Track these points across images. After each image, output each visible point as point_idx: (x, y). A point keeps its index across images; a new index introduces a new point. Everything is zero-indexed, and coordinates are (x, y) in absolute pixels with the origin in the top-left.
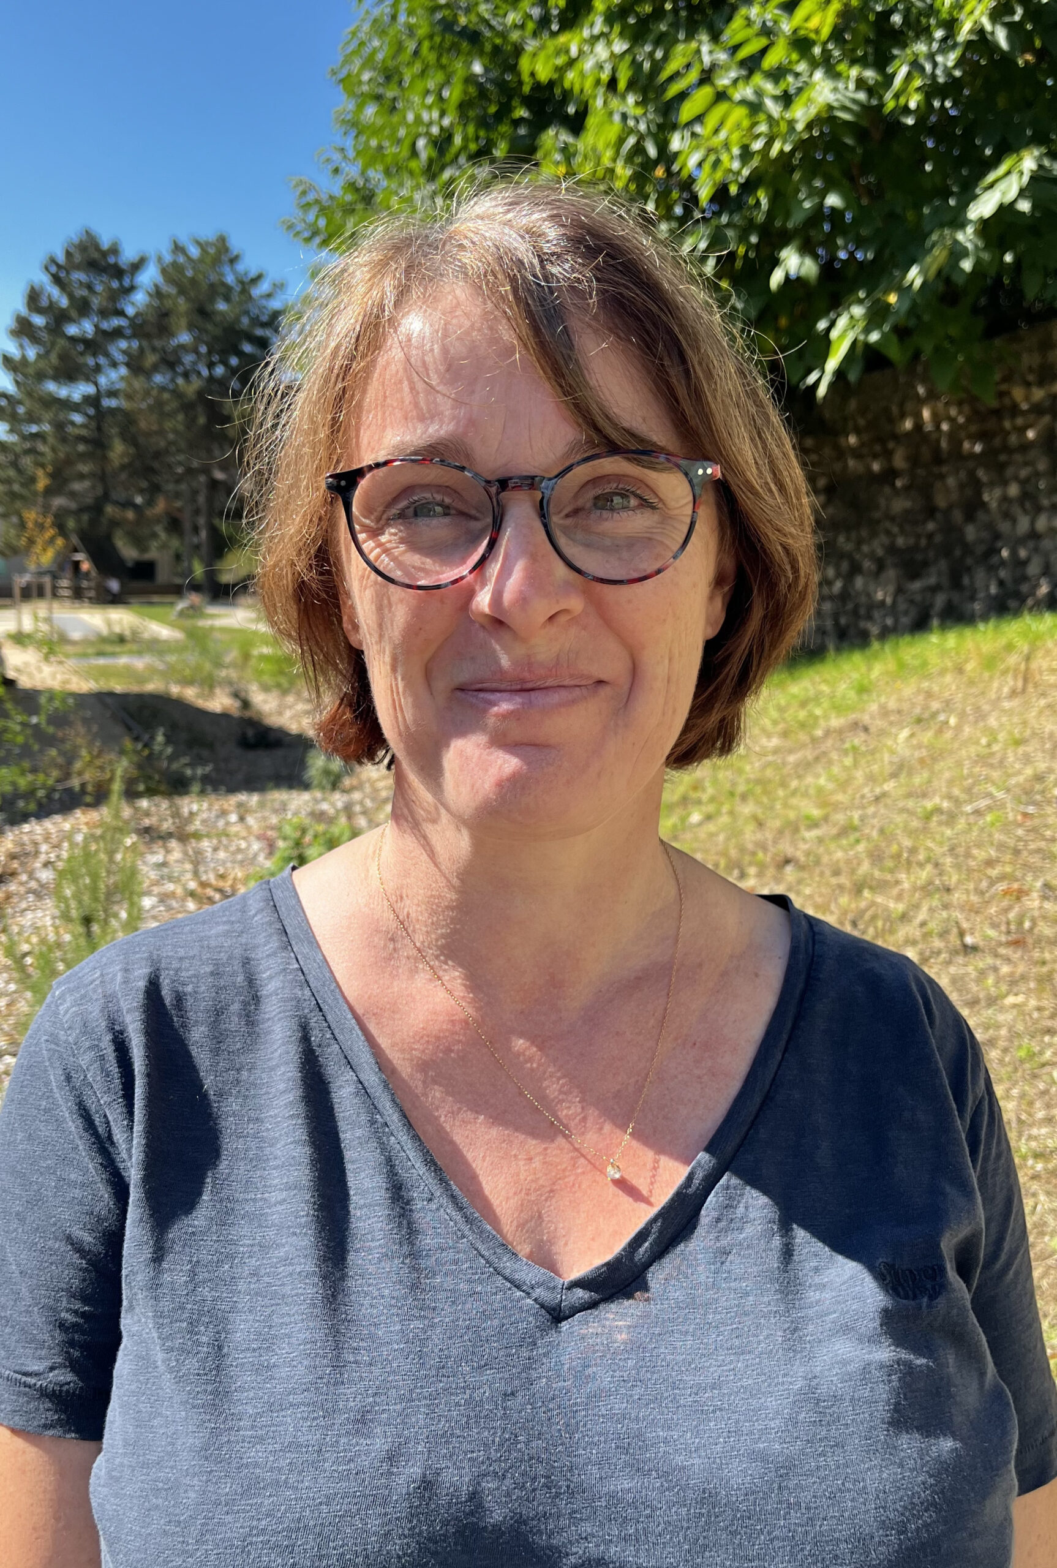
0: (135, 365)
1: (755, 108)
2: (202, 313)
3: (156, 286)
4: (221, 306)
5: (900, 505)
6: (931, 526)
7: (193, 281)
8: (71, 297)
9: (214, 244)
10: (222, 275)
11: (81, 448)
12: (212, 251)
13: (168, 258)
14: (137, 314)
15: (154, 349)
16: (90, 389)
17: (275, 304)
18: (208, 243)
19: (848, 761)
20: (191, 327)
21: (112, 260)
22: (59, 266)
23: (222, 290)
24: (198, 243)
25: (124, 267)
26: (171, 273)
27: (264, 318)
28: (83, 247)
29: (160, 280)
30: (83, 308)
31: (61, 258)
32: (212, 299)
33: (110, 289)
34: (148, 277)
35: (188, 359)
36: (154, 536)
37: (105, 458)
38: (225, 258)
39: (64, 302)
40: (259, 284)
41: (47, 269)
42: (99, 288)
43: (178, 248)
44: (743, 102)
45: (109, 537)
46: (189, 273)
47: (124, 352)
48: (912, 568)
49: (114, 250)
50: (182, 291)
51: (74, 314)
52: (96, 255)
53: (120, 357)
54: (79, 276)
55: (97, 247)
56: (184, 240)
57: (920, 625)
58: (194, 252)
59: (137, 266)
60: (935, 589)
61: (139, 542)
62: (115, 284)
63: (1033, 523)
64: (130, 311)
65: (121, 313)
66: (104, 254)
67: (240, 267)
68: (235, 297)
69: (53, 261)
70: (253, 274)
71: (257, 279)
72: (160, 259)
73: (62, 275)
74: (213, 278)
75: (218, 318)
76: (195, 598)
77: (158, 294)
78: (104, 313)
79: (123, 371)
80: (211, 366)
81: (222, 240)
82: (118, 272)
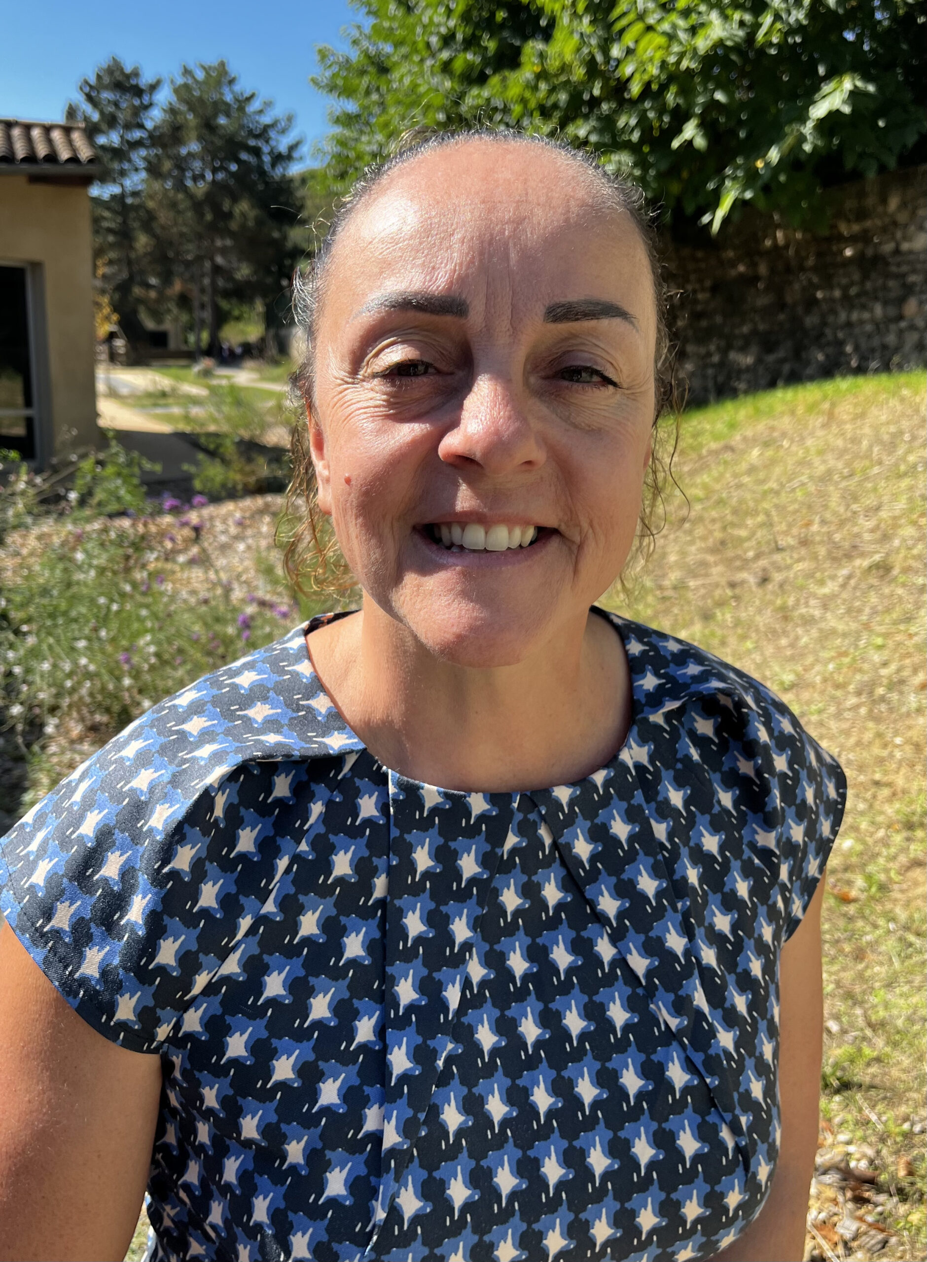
0: (153, 170)
1: (671, 37)
2: (208, 126)
3: (170, 104)
4: (222, 121)
5: (762, 301)
6: (782, 317)
7: (201, 100)
8: (102, 113)
9: (215, 68)
10: (222, 94)
11: (111, 238)
12: (214, 74)
13: (180, 81)
14: (156, 128)
15: (169, 157)
16: (116, 190)
17: (266, 120)
18: (210, 67)
19: (721, 468)
20: (200, 138)
21: (133, 82)
22: (91, 86)
23: (223, 107)
24: (204, 68)
25: (143, 87)
26: (183, 91)
27: (258, 132)
28: (110, 71)
29: (174, 99)
30: (111, 121)
31: (93, 80)
32: (215, 116)
33: (134, 106)
34: (164, 97)
35: (197, 165)
36: (169, 311)
37: (131, 248)
38: (225, 81)
39: (96, 117)
40: (252, 101)
41: (81, 89)
42: (124, 105)
43: (187, 72)
44: (664, 33)
45: (135, 312)
46: (197, 93)
47: (145, 159)
48: (768, 345)
49: (136, 74)
50: (192, 109)
51: (104, 127)
52: (120, 78)
53: (141, 164)
54: (106, 95)
55: (122, 70)
56: (191, 66)
57: (772, 385)
58: (200, 75)
59: (154, 87)
60: (783, 361)
61: (157, 316)
62: (137, 102)
63: (848, 317)
64: (149, 125)
65: (141, 126)
66: (128, 77)
67: (237, 88)
68: (235, 114)
69: (86, 82)
70: (247, 95)
71: (249, 99)
72: (172, 82)
73: (94, 94)
74: (215, 96)
75: (222, 132)
76: (206, 363)
77: (172, 111)
78: (128, 127)
79: (143, 175)
80: (214, 171)
81: (222, 64)
82: (138, 92)
